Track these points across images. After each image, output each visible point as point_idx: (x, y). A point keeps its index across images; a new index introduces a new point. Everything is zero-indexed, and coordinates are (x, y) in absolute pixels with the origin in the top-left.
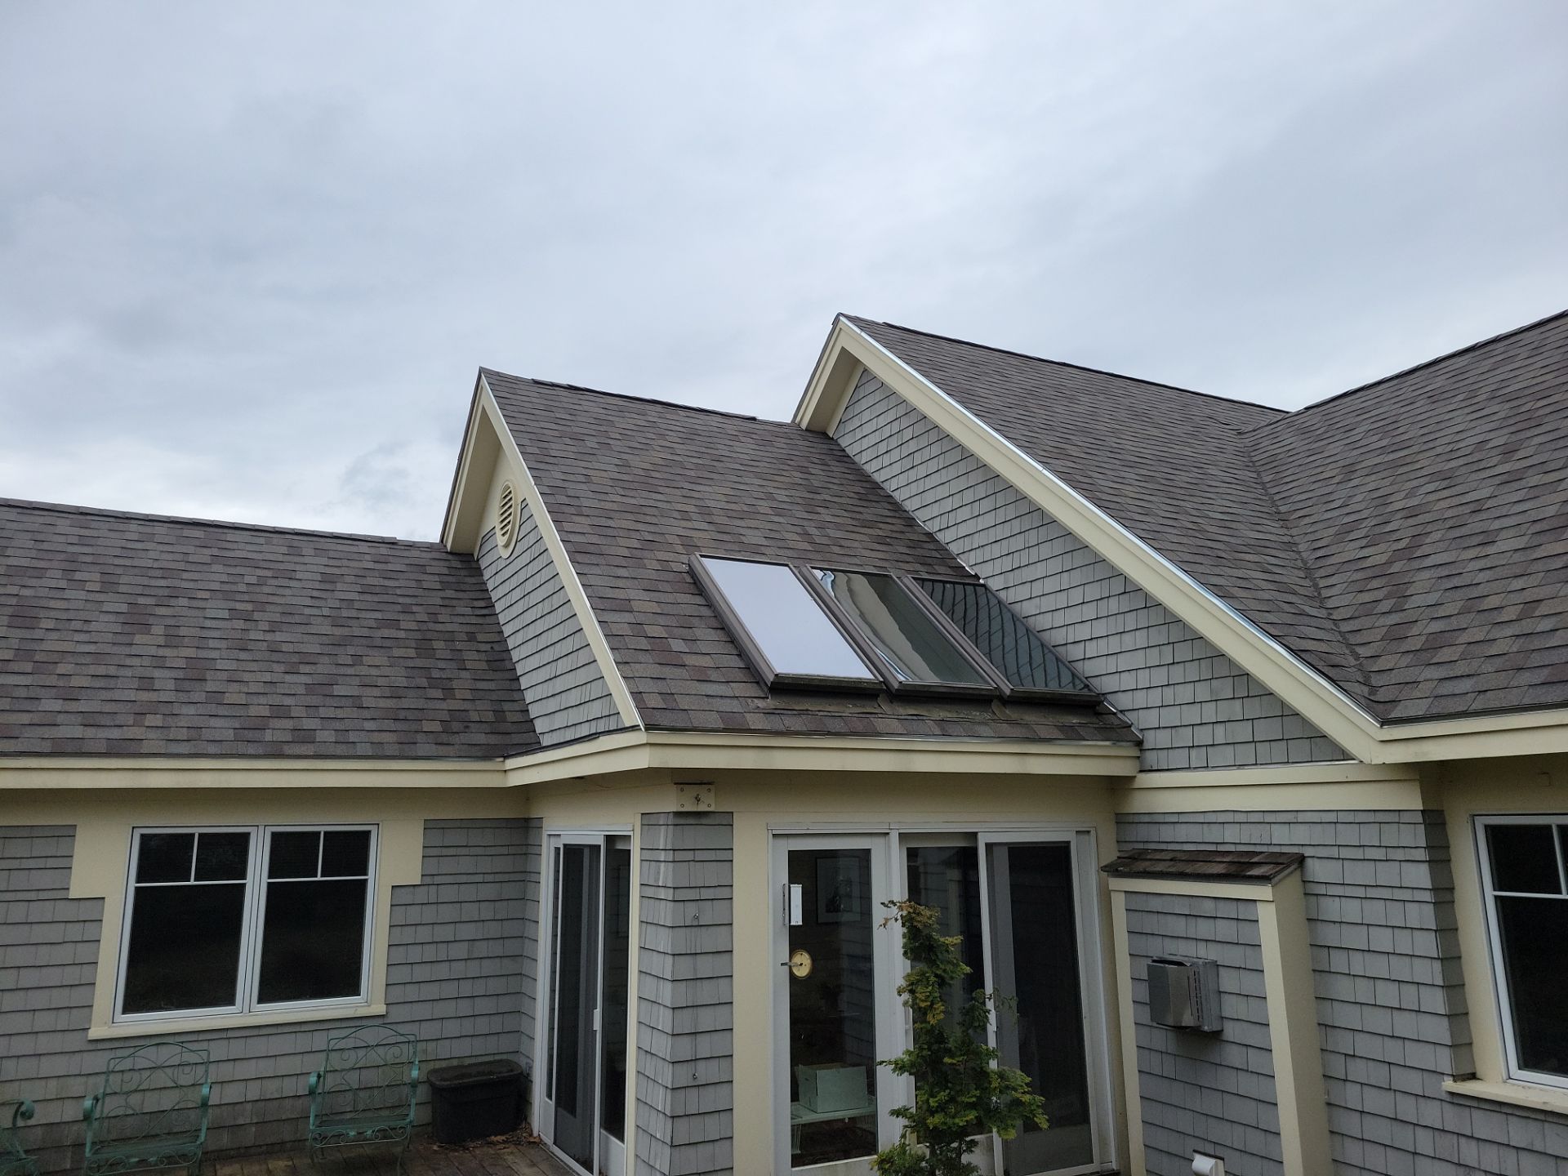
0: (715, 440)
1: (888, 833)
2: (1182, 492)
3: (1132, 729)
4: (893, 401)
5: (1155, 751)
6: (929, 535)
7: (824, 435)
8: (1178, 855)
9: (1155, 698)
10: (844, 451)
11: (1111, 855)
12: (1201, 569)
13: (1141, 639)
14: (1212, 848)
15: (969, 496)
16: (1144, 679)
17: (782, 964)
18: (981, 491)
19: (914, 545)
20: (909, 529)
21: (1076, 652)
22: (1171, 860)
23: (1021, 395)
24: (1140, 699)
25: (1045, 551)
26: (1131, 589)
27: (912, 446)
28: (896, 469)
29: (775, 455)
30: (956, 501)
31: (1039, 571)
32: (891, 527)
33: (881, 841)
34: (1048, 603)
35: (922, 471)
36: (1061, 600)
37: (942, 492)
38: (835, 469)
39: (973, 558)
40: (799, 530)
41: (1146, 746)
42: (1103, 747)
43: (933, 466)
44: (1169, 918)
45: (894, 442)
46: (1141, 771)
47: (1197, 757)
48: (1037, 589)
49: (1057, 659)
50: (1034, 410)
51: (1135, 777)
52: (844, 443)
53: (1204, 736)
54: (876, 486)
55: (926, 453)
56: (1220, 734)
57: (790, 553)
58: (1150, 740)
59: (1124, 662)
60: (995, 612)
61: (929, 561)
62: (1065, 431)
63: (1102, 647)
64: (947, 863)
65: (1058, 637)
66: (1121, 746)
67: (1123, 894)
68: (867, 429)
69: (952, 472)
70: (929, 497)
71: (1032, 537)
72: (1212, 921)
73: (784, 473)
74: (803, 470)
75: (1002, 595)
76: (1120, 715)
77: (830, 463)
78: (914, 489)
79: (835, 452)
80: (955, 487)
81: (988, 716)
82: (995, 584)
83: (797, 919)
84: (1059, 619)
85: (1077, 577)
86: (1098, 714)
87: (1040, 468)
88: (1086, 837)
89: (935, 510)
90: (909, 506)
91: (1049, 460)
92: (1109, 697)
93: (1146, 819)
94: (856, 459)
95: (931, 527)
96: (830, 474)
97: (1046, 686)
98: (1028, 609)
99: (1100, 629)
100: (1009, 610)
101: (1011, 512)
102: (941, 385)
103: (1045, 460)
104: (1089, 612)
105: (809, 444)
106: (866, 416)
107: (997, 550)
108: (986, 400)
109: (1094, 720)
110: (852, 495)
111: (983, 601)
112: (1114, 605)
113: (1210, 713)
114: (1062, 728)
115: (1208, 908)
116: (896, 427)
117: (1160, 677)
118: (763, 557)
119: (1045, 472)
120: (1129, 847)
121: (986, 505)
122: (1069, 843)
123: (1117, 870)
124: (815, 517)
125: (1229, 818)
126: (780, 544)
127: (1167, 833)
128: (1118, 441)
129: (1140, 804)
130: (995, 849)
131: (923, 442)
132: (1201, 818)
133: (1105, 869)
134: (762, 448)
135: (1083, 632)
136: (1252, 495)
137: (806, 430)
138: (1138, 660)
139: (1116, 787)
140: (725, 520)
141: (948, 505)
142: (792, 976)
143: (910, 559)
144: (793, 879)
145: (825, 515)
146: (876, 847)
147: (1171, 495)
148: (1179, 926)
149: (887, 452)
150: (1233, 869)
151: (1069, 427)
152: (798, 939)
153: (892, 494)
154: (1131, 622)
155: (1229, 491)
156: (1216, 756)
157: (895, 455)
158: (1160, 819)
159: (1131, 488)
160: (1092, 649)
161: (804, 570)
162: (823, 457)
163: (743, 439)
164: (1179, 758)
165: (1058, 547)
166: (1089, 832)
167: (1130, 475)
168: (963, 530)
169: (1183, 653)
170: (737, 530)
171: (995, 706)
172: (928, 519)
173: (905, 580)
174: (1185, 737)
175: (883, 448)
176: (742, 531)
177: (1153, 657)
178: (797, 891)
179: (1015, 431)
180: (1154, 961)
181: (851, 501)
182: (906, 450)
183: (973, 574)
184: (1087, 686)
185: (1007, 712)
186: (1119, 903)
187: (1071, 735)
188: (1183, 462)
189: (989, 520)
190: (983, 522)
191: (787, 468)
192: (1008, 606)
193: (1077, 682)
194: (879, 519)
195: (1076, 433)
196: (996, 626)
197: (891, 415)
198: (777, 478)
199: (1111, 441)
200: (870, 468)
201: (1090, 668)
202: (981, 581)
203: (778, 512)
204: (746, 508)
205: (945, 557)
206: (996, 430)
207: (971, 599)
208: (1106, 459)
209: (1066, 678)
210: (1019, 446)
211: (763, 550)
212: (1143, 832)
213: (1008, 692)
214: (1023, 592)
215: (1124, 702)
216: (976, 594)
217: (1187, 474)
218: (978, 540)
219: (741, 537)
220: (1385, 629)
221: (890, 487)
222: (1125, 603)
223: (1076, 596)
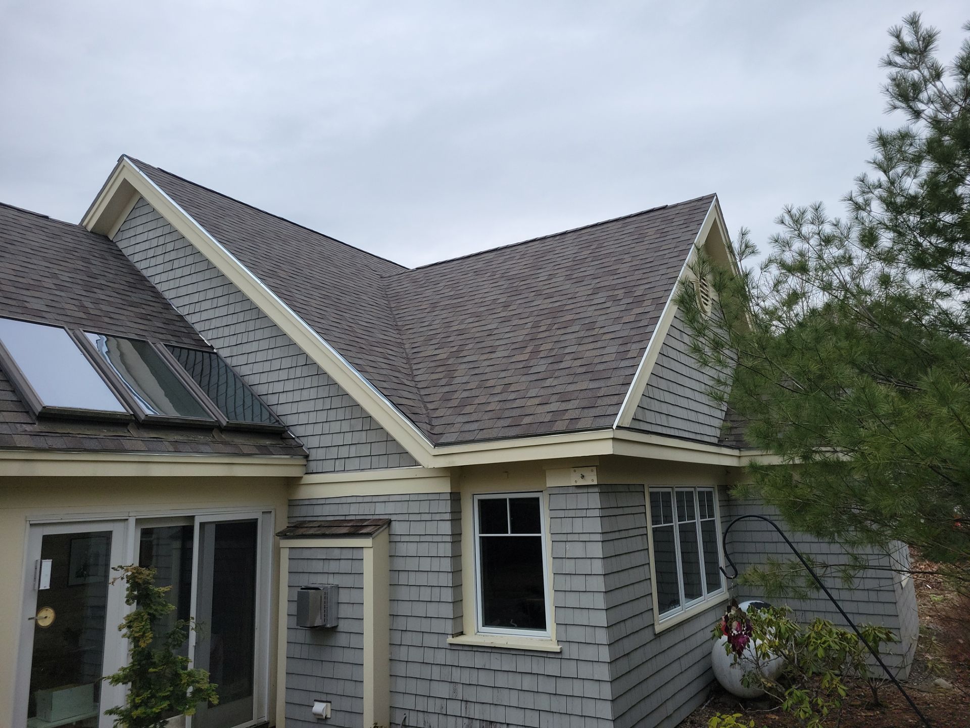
0: (9, 228)
1: (127, 519)
2: (345, 307)
3: (303, 448)
4: (161, 223)
5: (315, 462)
6: (181, 316)
7: (106, 238)
8: (323, 524)
9: (318, 429)
10: (121, 251)
11: (283, 525)
12: (349, 354)
13: (313, 393)
14: (343, 518)
15: (210, 294)
16: (312, 418)
17: (30, 619)
18: (219, 292)
19: (168, 322)
20: (166, 311)
21: (273, 400)
22: (319, 527)
23: (252, 233)
24: (309, 430)
25: (259, 335)
26: (310, 363)
27: (173, 255)
28: (160, 269)
29: (62, 246)
30: (202, 296)
31: (254, 347)
32: (152, 308)
33: (121, 525)
34: (258, 368)
35: (179, 273)
36: (267, 366)
37: (191, 289)
38: (111, 263)
39: (210, 335)
40: (76, 303)
41: (310, 458)
42: (285, 459)
43: (187, 271)
44: (314, 562)
45: (159, 251)
46: (306, 474)
47: (339, 465)
48: (252, 358)
49: (261, 404)
50: (260, 245)
51: (301, 478)
52: (121, 245)
53: (344, 452)
54: (143, 279)
55: (182, 262)
56: (353, 451)
57: (68, 319)
58: (313, 455)
59: (302, 407)
60: (222, 371)
61: (179, 334)
62: (279, 261)
63: (289, 397)
64: (173, 538)
65: (262, 390)
66: (295, 458)
67: (288, 549)
68: (139, 239)
69: (200, 277)
70: (183, 291)
71: (251, 325)
72: (338, 561)
73: (68, 260)
74: (84, 259)
75: (228, 361)
76: (297, 440)
77: (108, 258)
78: (172, 284)
79: (113, 251)
80: (202, 286)
81: (209, 439)
82: (223, 353)
83: (45, 584)
84: (264, 378)
85: (277, 353)
86: (283, 439)
87: (259, 282)
88: (268, 515)
89: (186, 300)
90: (168, 295)
91: (265, 278)
92: (291, 428)
93: (307, 502)
94: (130, 258)
95: (182, 311)
96: (107, 266)
97: (253, 420)
98: (245, 370)
99: (289, 386)
100: (231, 371)
101: (238, 308)
102: (196, 218)
103: (262, 277)
104: (283, 375)
105: (91, 242)
106: (140, 230)
107: (227, 332)
108: (227, 233)
109: (280, 442)
110: (124, 283)
111: (214, 364)
112: (298, 372)
113: (348, 439)
114: (260, 447)
115: (336, 554)
116: (161, 241)
117: (322, 416)
118: (44, 319)
119: (262, 285)
120: (295, 520)
121: (222, 301)
122: (257, 519)
123: (286, 535)
124: (92, 295)
125: (354, 500)
126: (59, 311)
127: (318, 511)
128: (311, 272)
129: (304, 493)
130: (207, 527)
131: (181, 253)
132: (338, 501)
133: (278, 535)
134: (51, 240)
135: (279, 387)
136: (384, 314)
137: (91, 232)
138: (310, 406)
139: (291, 483)
140: (13, 290)
141: (195, 298)
142: (37, 626)
143: (164, 331)
144: (44, 556)
145: (100, 294)
146: (117, 531)
147: (339, 309)
148: (318, 566)
149: (154, 257)
150: (352, 530)
151: (282, 259)
152: (44, 599)
153: (155, 285)
154: (308, 383)
155: (372, 310)
156: (350, 464)
157: (160, 260)
158: (315, 502)
159: (314, 301)
160: (283, 398)
161: (77, 332)
162: (103, 253)
163: (36, 231)
164: (329, 465)
165: (267, 333)
166: (271, 512)
167: (316, 293)
168: (205, 316)
169: (337, 402)
170: (21, 298)
171: (215, 433)
172: (181, 306)
173: (158, 346)
174: (333, 453)
175: (151, 253)
176: (26, 299)
177: (319, 405)
178: (47, 565)
179: (245, 256)
180: (302, 589)
181: (122, 287)
182: (168, 257)
183: (210, 345)
184: (277, 421)
185: (223, 436)
186: (285, 555)
187: (264, 451)
188: (348, 290)
189: (223, 311)
190: (218, 312)
191: (71, 256)
192: (231, 368)
193: (272, 418)
194: (144, 302)
195: (285, 263)
196: (223, 379)
197: (159, 232)
198: (62, 263)
199: (306, 271)
200: (139, 266)
201: (280, 410)
202: (215, 351)
203: (60, 287)
204: (32, 282)
205: (190, 331)
206: (232, 253)
207: (207, 361)
208: (301, 282)
209: (266, 415)
210: (246, 266)
211: (44, 314)
212: (303, 511)
213: (224, 424)
214: (242, 360)
215: (300, 431)
216: (210, 359)
217: (350, 297)
218: (215, 324)
219: (25, 303)
220: (442, 394)
221: (154, 281)
222: (306, 371)
223: (276, 365)
